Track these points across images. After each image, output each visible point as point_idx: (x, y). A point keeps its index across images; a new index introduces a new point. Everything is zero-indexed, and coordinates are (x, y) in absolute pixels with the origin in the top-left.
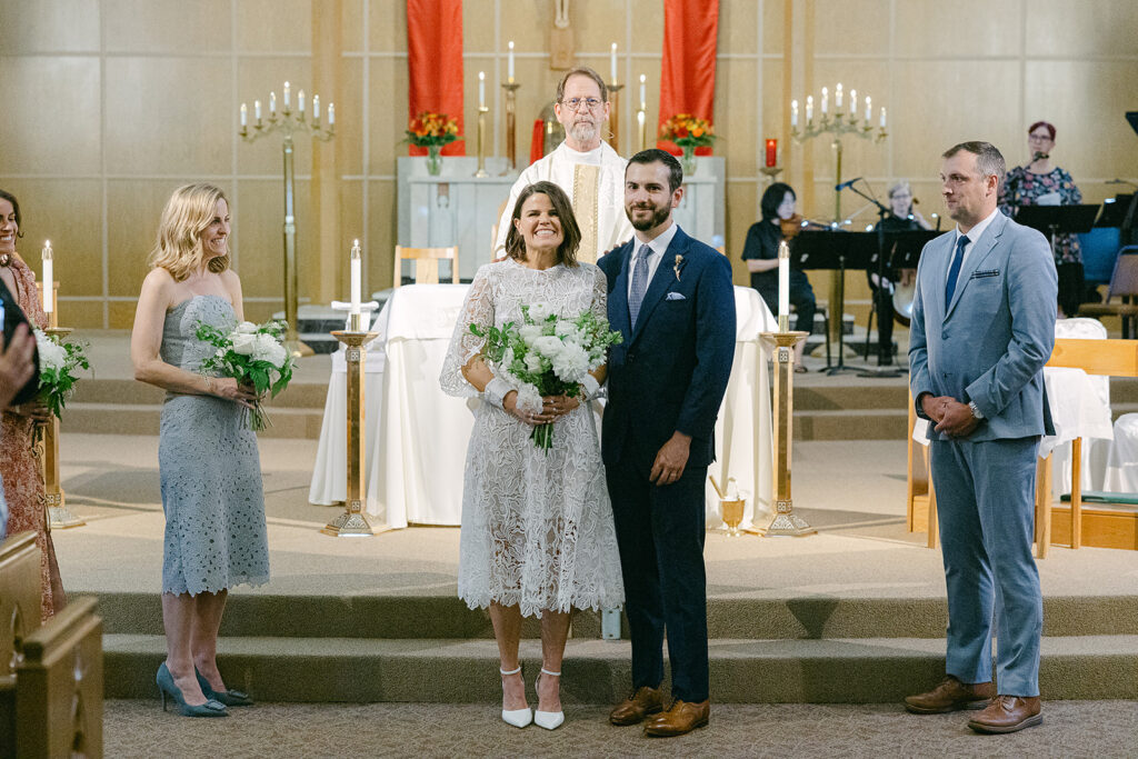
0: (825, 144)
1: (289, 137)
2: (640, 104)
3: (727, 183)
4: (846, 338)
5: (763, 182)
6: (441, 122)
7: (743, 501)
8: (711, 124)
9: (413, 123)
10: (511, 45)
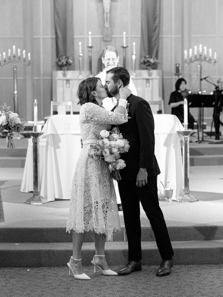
0: (196, 65)
1: (15, 65)
2: (133, 52)
3: (163, 79)
4: (205, 131)
5: (175, 78)
6: (67, 59)
7: (172, 190)
8: (157, 59)
9: (57, 60)
10: (90, 33)
